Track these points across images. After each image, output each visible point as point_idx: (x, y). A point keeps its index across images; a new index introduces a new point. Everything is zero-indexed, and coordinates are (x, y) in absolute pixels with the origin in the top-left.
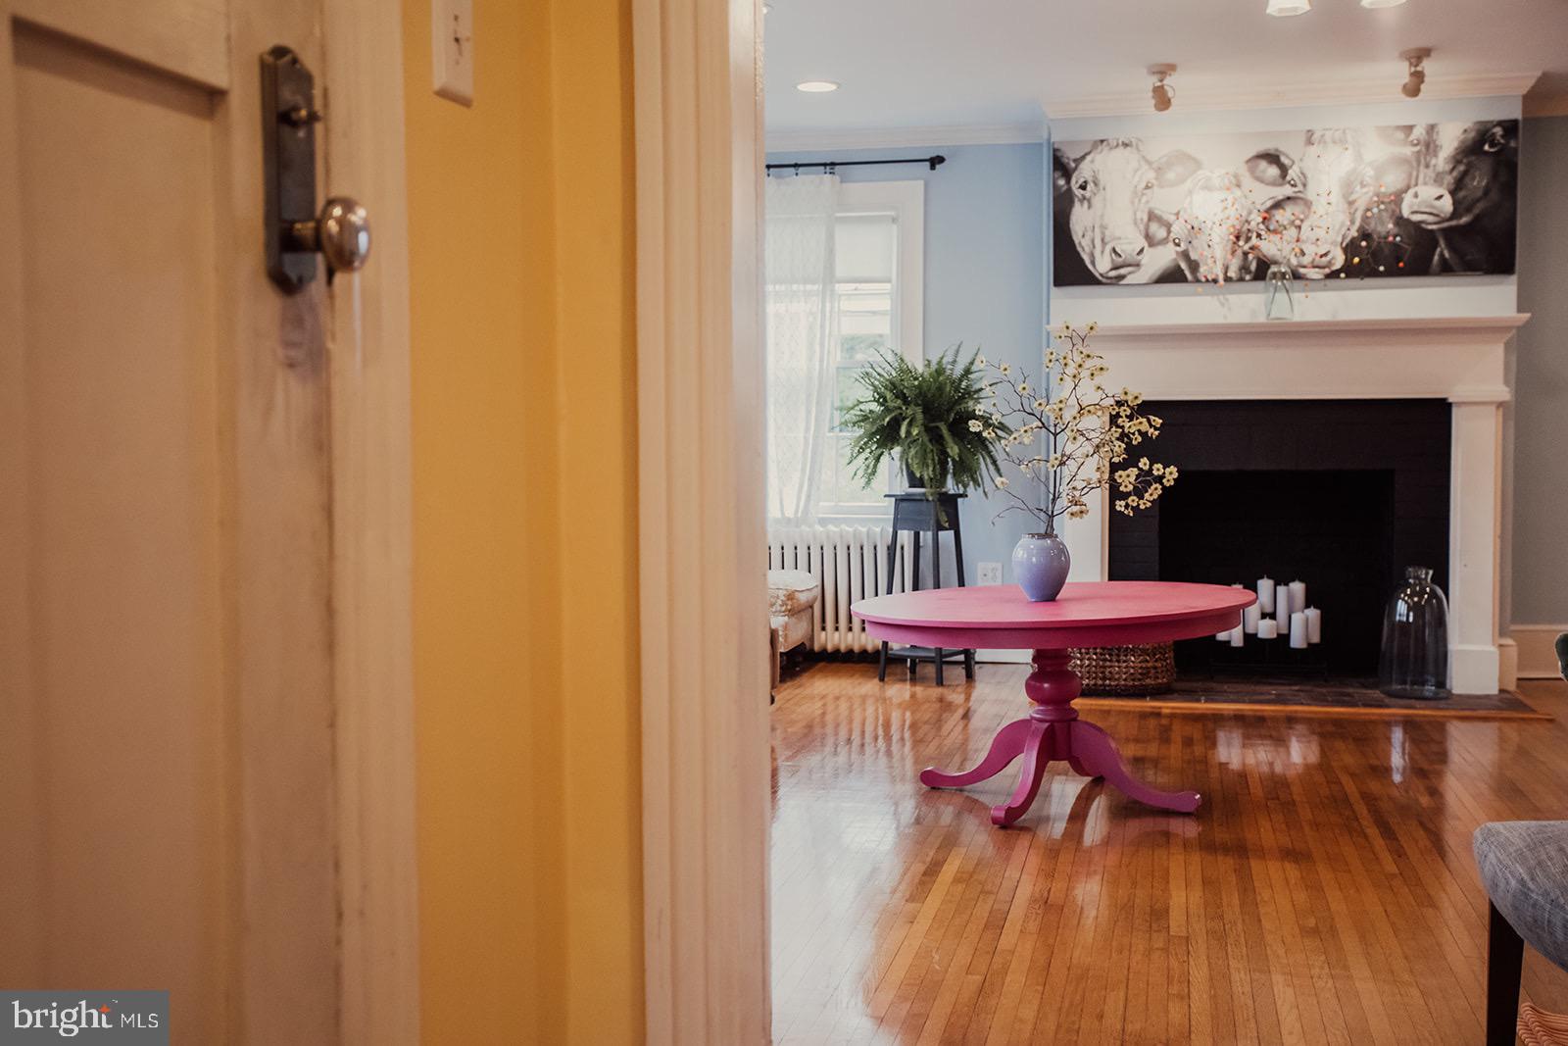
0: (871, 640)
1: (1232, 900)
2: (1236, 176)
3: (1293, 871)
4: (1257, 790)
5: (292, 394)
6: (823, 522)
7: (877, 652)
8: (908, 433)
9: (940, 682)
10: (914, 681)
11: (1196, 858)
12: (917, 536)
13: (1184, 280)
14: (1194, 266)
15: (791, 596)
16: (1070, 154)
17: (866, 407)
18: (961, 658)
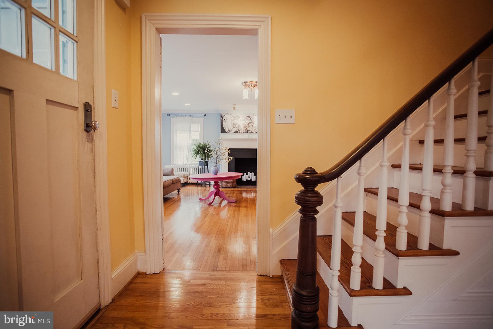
0: (196, 181)
1: (237, 213)
2: (244, 119)
3: (245, 209)
4: (243, 199)
5: (88, 145)
6: (189, 165)
7: (197, 183)
8: (200, 153)
9: (205, 187)
10: (202, 187)
11: (233, 208)
12: (202, 167)
13: (238, 132)
14: (239, 131)
15: (184, 175)
16: (223, 115)
17: (195, 149)
18: (208, 183)
